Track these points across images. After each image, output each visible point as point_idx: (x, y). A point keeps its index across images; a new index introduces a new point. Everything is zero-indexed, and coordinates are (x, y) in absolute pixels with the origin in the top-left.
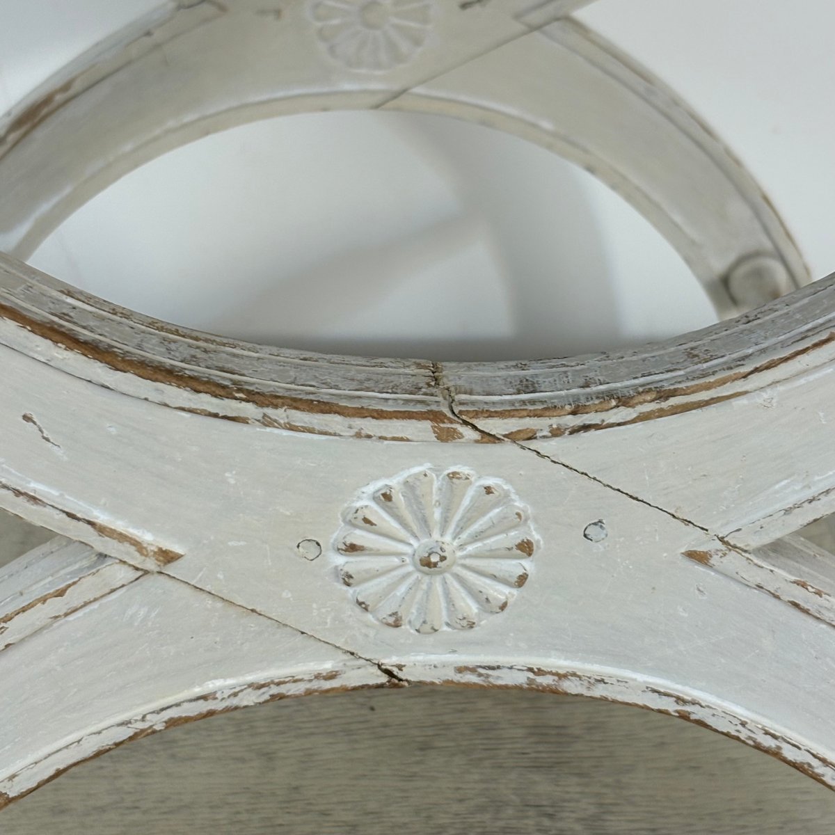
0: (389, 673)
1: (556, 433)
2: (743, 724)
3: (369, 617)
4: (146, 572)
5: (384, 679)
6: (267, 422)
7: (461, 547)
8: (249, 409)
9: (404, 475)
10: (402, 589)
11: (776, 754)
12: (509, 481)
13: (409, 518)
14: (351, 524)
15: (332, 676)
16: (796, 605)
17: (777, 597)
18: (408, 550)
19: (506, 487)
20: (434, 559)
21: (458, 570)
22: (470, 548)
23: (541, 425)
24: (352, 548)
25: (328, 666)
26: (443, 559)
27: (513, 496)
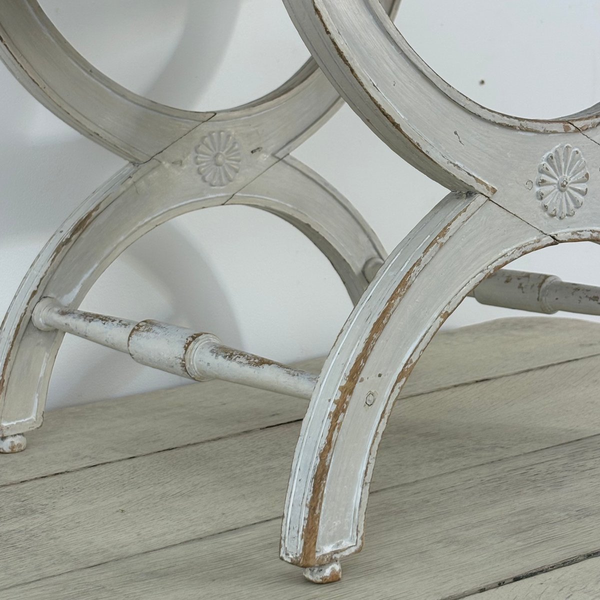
14: (541, 172)
18: (556, 181)
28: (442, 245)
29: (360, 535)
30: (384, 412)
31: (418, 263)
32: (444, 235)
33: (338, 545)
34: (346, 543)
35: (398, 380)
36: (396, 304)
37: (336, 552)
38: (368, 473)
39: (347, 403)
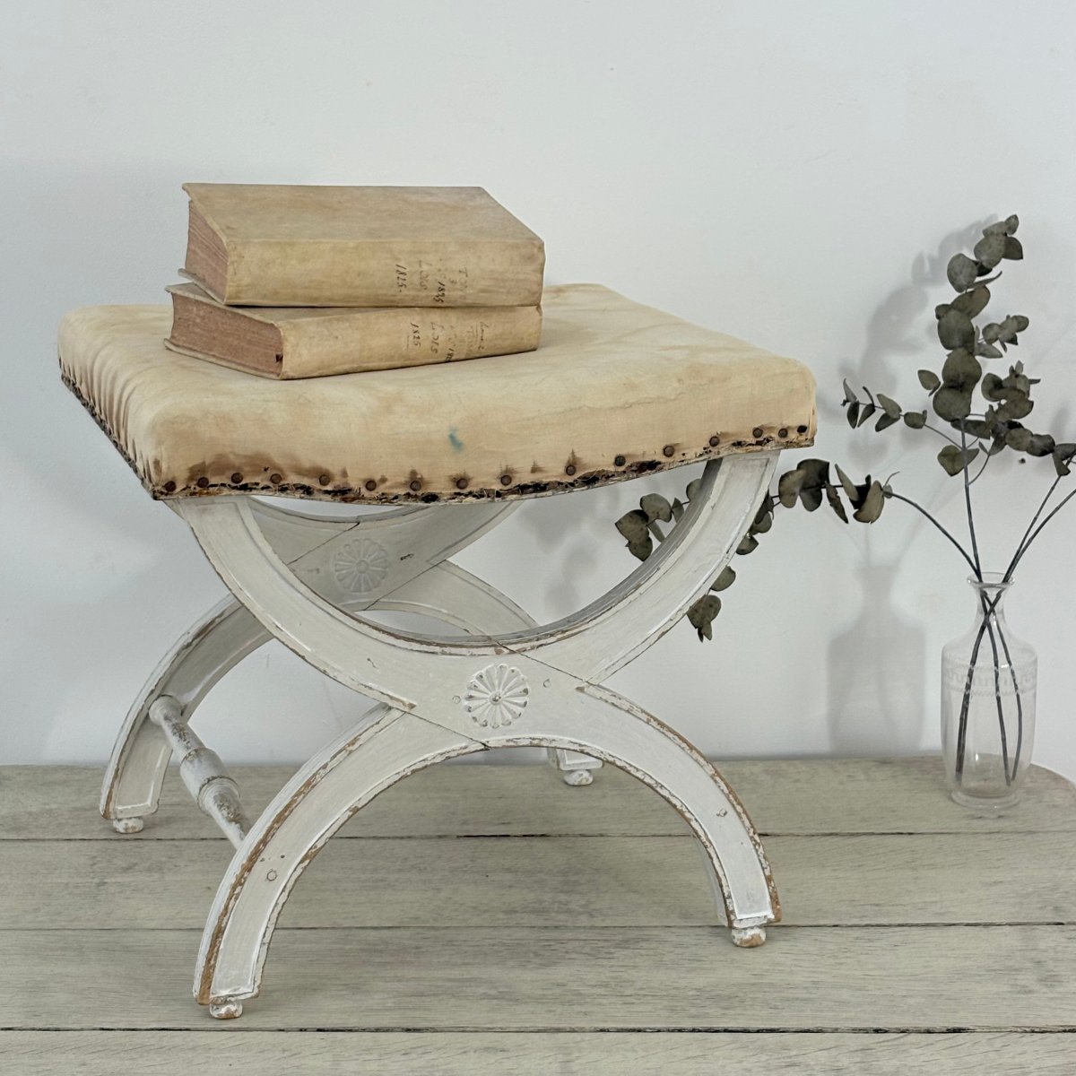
0: (484, 744)
1: (532, 648)
3: (477, 723)
7: (505, 693)
8: (437, 649)
9: (486, 669)
10: (487, 712)
12: (520, 669)
13: (488, 684)
14: (470, 688)
16: (613, 704)
18: (488, 696)
19: (518, 670)
20: (497, 698)
21: (504, 703)
22: (508, 694)
24: (471, 697)
26: (500, 698)
27: (521, 674)
28: (351, 752)
29: (256, 985)
30: (285, 887)
31: (324, 767)
32: (353, 744)
33: (235, 990)
34: (243, 990)
35: (302, 862)
36: (299, 800)
37: (230, 996)
38: (266, 935)
39: (245, 879)
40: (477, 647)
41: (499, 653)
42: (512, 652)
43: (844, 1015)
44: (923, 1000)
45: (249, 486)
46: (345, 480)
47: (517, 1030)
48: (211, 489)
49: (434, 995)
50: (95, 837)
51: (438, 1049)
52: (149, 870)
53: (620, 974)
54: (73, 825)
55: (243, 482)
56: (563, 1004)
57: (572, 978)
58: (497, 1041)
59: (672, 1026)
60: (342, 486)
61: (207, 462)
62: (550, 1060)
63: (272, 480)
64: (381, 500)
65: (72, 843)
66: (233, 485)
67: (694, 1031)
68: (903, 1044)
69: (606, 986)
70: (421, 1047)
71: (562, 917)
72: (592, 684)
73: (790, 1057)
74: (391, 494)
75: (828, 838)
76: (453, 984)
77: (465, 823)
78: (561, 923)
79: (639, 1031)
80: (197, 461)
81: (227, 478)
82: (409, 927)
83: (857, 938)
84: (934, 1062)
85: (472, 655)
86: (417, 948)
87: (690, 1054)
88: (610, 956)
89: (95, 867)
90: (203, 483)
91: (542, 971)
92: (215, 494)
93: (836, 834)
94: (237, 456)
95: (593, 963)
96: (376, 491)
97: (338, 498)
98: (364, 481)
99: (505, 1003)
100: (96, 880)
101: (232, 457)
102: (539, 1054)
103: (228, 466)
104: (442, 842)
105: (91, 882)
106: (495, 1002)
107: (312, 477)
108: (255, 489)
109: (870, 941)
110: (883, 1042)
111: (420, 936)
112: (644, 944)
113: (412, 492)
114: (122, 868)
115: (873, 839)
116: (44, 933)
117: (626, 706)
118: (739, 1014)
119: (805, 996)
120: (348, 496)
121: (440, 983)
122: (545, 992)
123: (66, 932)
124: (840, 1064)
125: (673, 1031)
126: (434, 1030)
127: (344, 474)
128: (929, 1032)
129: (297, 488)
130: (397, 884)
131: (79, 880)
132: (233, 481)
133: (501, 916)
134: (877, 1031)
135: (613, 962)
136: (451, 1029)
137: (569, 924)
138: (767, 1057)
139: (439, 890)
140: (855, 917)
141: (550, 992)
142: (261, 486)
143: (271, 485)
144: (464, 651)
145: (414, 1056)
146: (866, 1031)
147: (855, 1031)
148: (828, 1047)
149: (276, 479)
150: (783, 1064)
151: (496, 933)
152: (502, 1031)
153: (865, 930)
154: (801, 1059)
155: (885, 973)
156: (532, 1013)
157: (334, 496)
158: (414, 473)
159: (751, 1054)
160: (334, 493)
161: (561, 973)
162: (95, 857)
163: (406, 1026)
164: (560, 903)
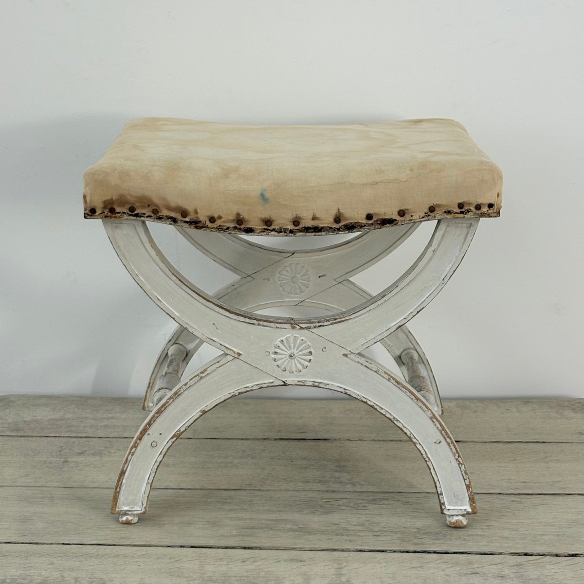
0: (284, 382)
1: (315, 327)
2: (359, 395)
3: (280, 369)
4: (235, 358)
5: (283, 383)
6: (259, 325)
7: (298, 353)
8: (255, 322)
9: (286, 337)
10: (286, 363)
11: (366, 403)
12: (307, 338)
13: (287, 346)
14: (276, 347)
15: (272, 383)
16: (366, 366)
17: (362, 364)
18: (287, 353)
19: (306, 339)
20: (292, 355)
21: (297, 358)
22: (299, 353)
23: (312, 325)
24: (276, 353)
25: (271, 381)
26: (294, 355)
27: (308, 341)
28: (201, 378)
29: (145, 505)
30: (161, 452)
31: (186, 385)
32: (203, 373)
33: (132, 508)
34: (136, 508)
35: (172, 438)
37: (129, 511)
38: (150, 478)
40: (280, 323)
41: (293, 328)
42: (302, 328)
43: (506, 545)
44: (553, 537)
45: (140, 215)
46: (196, 215)
47: (310, 549)
48: (117, 214)
49: (261, 528)
50: (62, 436)
51: (262, 559)
52: (94, 454)
53: (371, 519)
54: (50, 429)
55: (136, 212)
56: (337, 535)
57: (342, 521)
58: (298, 556)
59: (403, 549)
60: (195, 219)
61: (114, 199)
62: (329, 567)
63: (153, 213)
64: (218, 229)
65: (49, 439)
66: (130, 213)
67: (415, 552)
68: (542, 562)
69: (363, 526)
70: (253, 558)
71: (336, 486)
72: (352, 353)
73: (473, 569)
74: (225, 226)
75: (495, 444)
76: (272, 522)
77: (280, 431)
78: (336, 489)
79: (383, 551)
80: (108, 198)
81: (127, 209)
82: (246, 490)
83: (513, 501)
84: (560, 573)
85: (276, 327)
86: (251, 501)
87: (413, 565)
88: (365, 508)
89: (62, 452)
90: (112, 211)
91: (326, 516)
92: (119, 217)
93: (499, 442)
94: (131, 196)
95: (355, 512)
96: (216, 223)
97: (192, 226)
98: (208, 217)
99: (303, 534)
100: (62, 460)
101: (129, 197)
102: (323, 563)
103: (127, 202)
104: (265, 442)
105: (60, 461)
106: (297, 533)
107: (177, 212)
108: (143, 217)
109: (521, 502)
110: (530, 561)
111: (253, 495)
112: (385, 502)
113: (238, 226)
114: (78, 453)
115: (521, 445)
116: (30, 488)
117: (375, 368)
118: (442, 543)
119: (482, 533)
120: (198, 225)
121: (264, 522)
122: (326, 528)
123: (44, 488)
124: (503, 573)
125: (403, 552)
126: (260, 548)
127: (196, 212)
128: (557, 555)
129: (168, 218)
130: (239, 465)
131: (52, 459)
132: (130, 211)
133: (301, 484)
134: (526, 554)
135: (367, 512)
136: (270, 548)
137: (341, 489)
138: (460, 568)
139: (263, 469)
140: (511, 489)
141: (329, 528)
142: (146, 215)
143: (152, 215)
144: (272, 324)
145: (248, 563)
146: (519, 554)
147: (512, 554)
148: (496, 563)
149: (155, 212)
150: (470, 572)
151: (298, 494)
152: (301, 549)
153: (518, 496)
154: (480, 570)
155: (530, 521)
156: (319, 540)
157: (190, 224)
158: (238, 215)
159: (450, 566)
160: (190, 223)
161: (336, 517)
162: (61, 447)
163: (243, 545)
164: (335, 478)
